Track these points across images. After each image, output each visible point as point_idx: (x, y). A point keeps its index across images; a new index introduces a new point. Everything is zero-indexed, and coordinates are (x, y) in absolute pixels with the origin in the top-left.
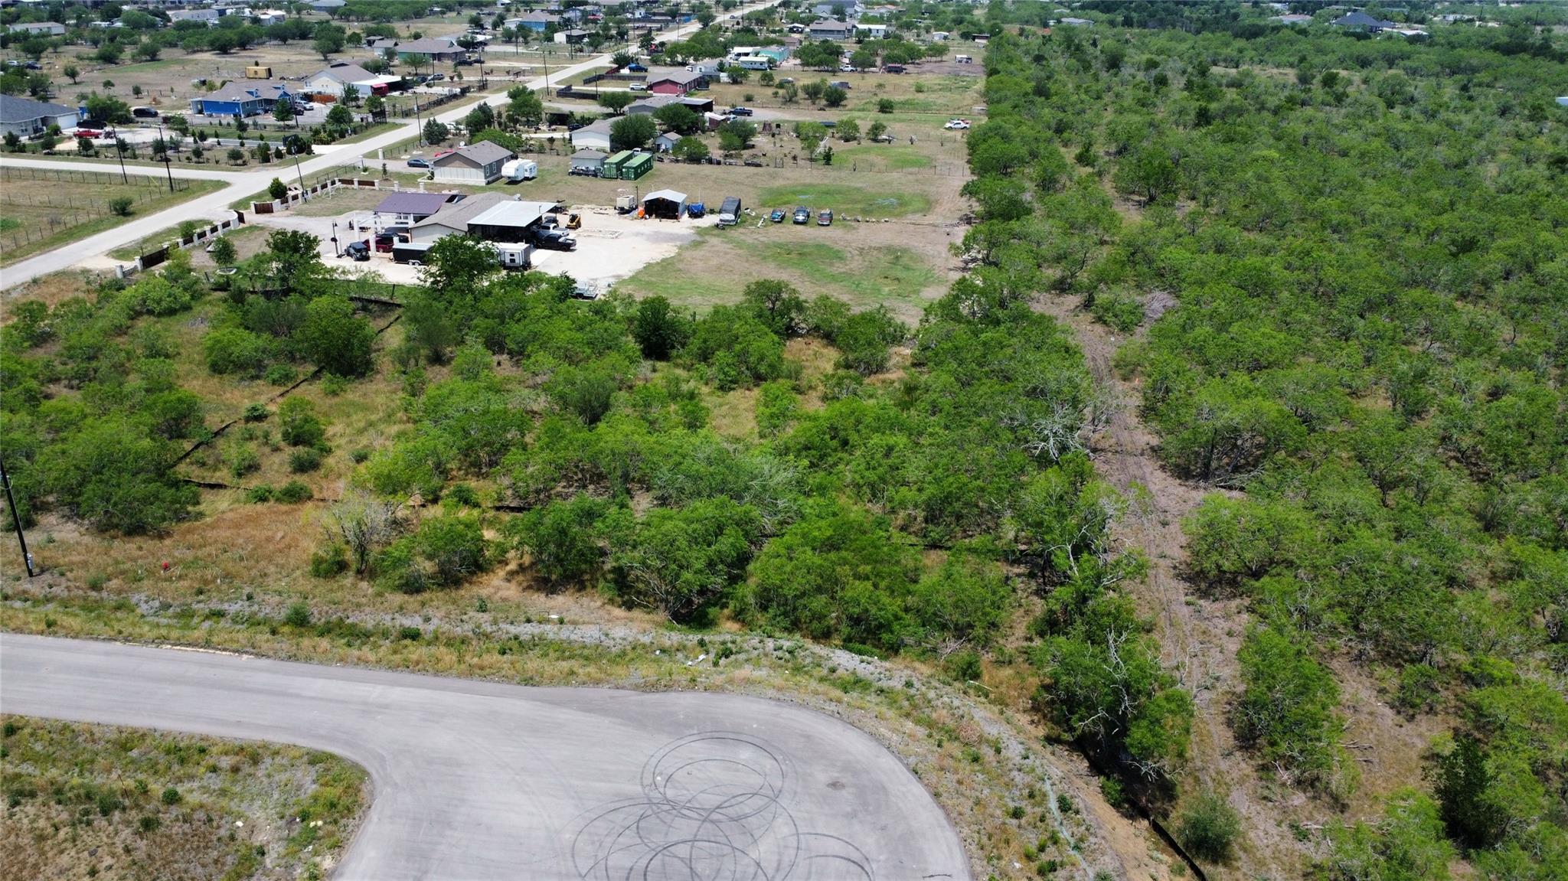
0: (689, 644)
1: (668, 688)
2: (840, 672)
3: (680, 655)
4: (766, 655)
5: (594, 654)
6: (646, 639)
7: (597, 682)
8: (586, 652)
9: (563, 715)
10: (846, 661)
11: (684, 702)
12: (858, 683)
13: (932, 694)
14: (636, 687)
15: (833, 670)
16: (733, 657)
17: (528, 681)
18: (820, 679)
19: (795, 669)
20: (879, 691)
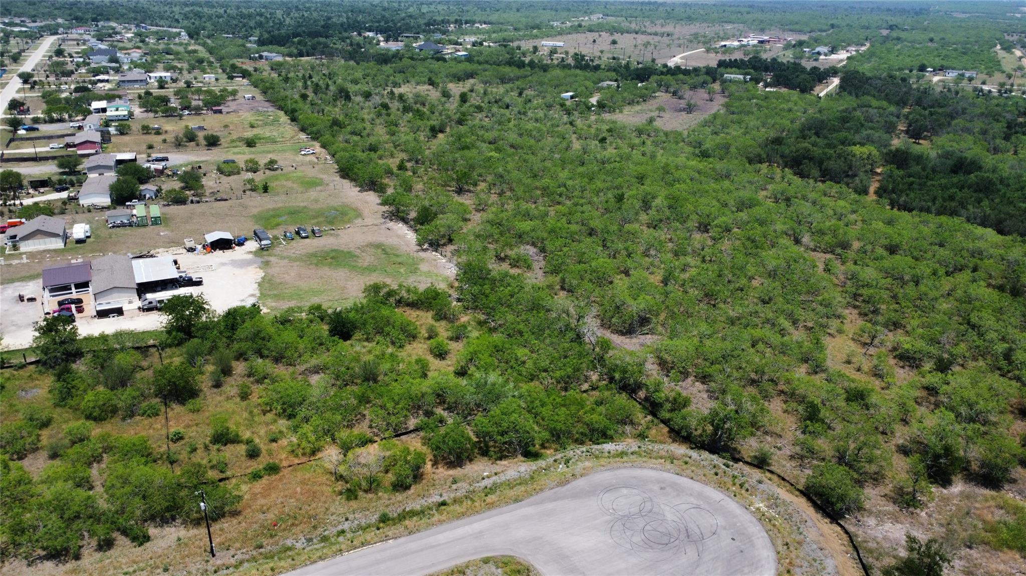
1: (568, 482)
2: (612, 452)
4: (581, 456)
5: (522, 482)
6: (534, 468)
7: (541, 490)
8: (518, 482)
9: (549, 506)
10: (609, 447)
11: (580, 483)
12: (622, 454)
13: (650, 447)
14: (557, 486)
15: (609, 452)
16: (571, 462)
17: (517, 500)
18: (609, 457)
19: (597, 457)
20: (632, 453)
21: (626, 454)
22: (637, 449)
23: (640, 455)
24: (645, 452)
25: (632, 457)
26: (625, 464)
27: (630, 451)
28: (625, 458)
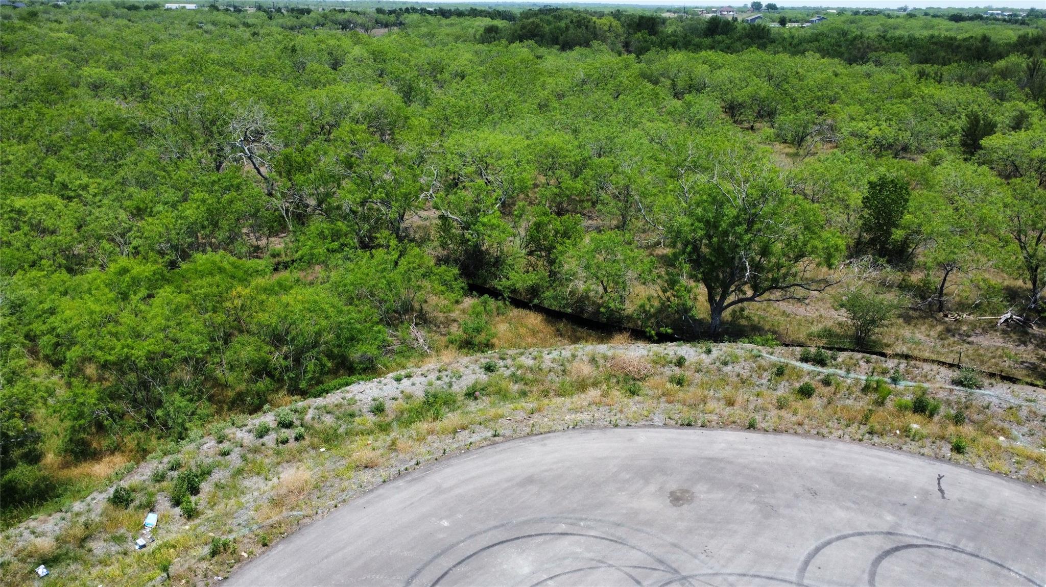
0: (95, 517)
2: (389, 406)
3: (98, 547)
4: (256, 451)
15: (379, 410)
16: (206, 487)
18: (384, 428)
19: (330, 439)
20: (471, 394)
21: (449, 402)
22: (484, 377)
23: (504, 395)
24: (514, 378)
25: (472, 406)
26: (464, 437)
27: (459, 388)
28: (452, 419)
